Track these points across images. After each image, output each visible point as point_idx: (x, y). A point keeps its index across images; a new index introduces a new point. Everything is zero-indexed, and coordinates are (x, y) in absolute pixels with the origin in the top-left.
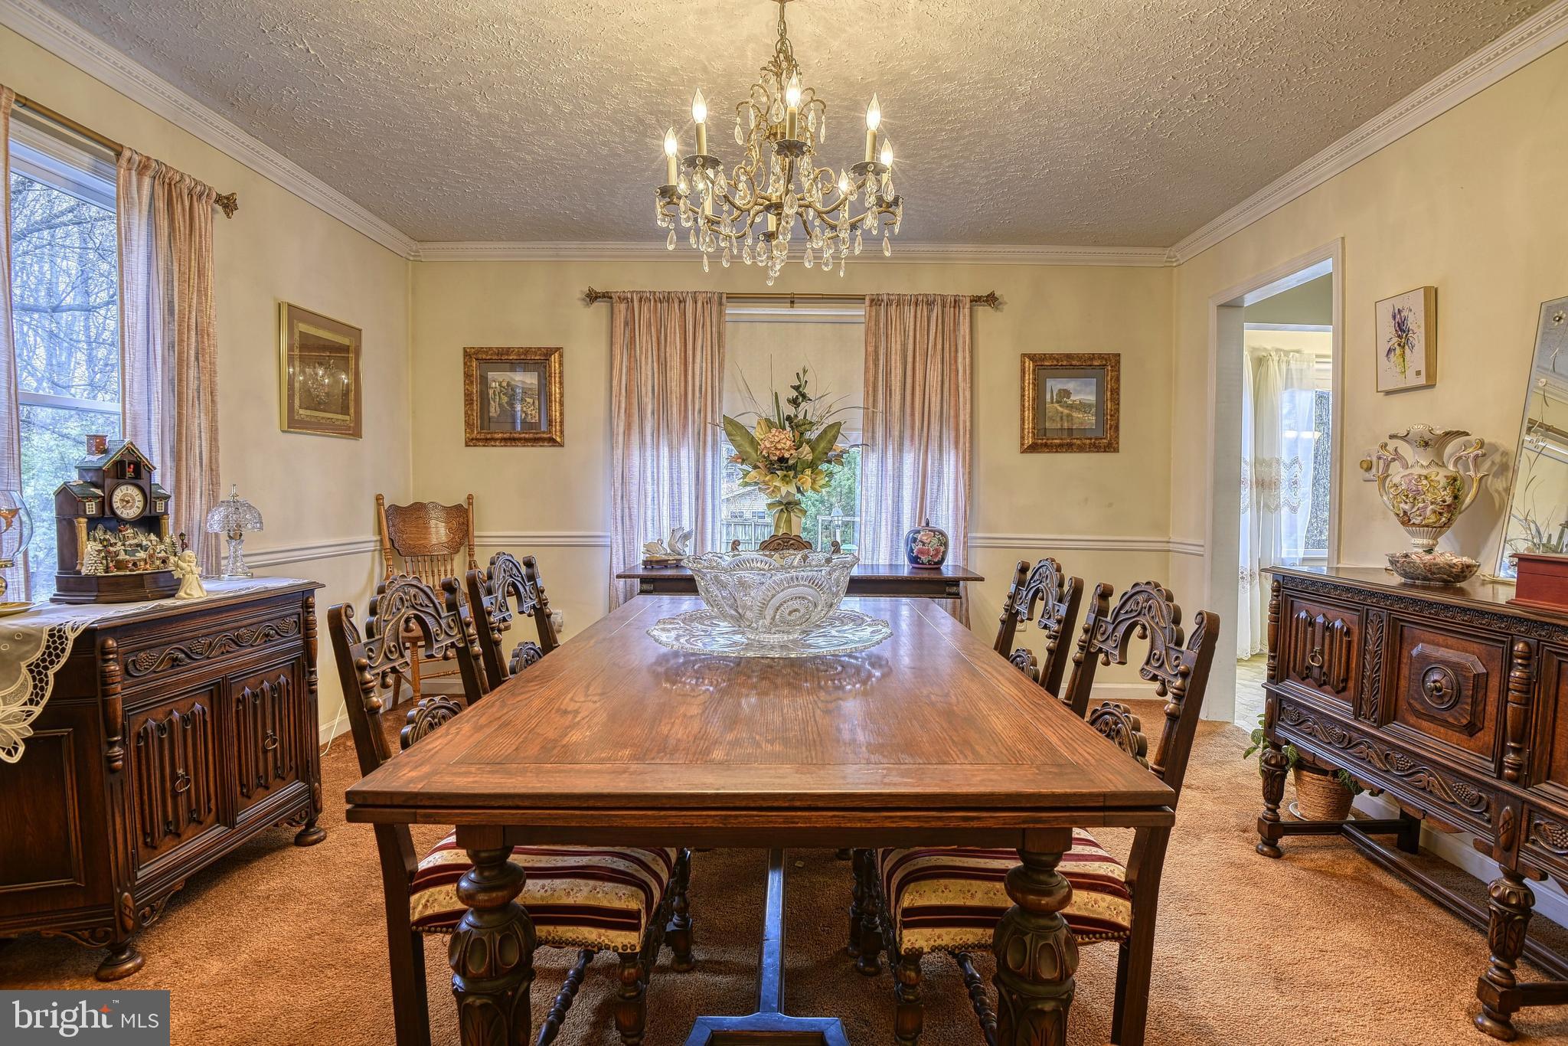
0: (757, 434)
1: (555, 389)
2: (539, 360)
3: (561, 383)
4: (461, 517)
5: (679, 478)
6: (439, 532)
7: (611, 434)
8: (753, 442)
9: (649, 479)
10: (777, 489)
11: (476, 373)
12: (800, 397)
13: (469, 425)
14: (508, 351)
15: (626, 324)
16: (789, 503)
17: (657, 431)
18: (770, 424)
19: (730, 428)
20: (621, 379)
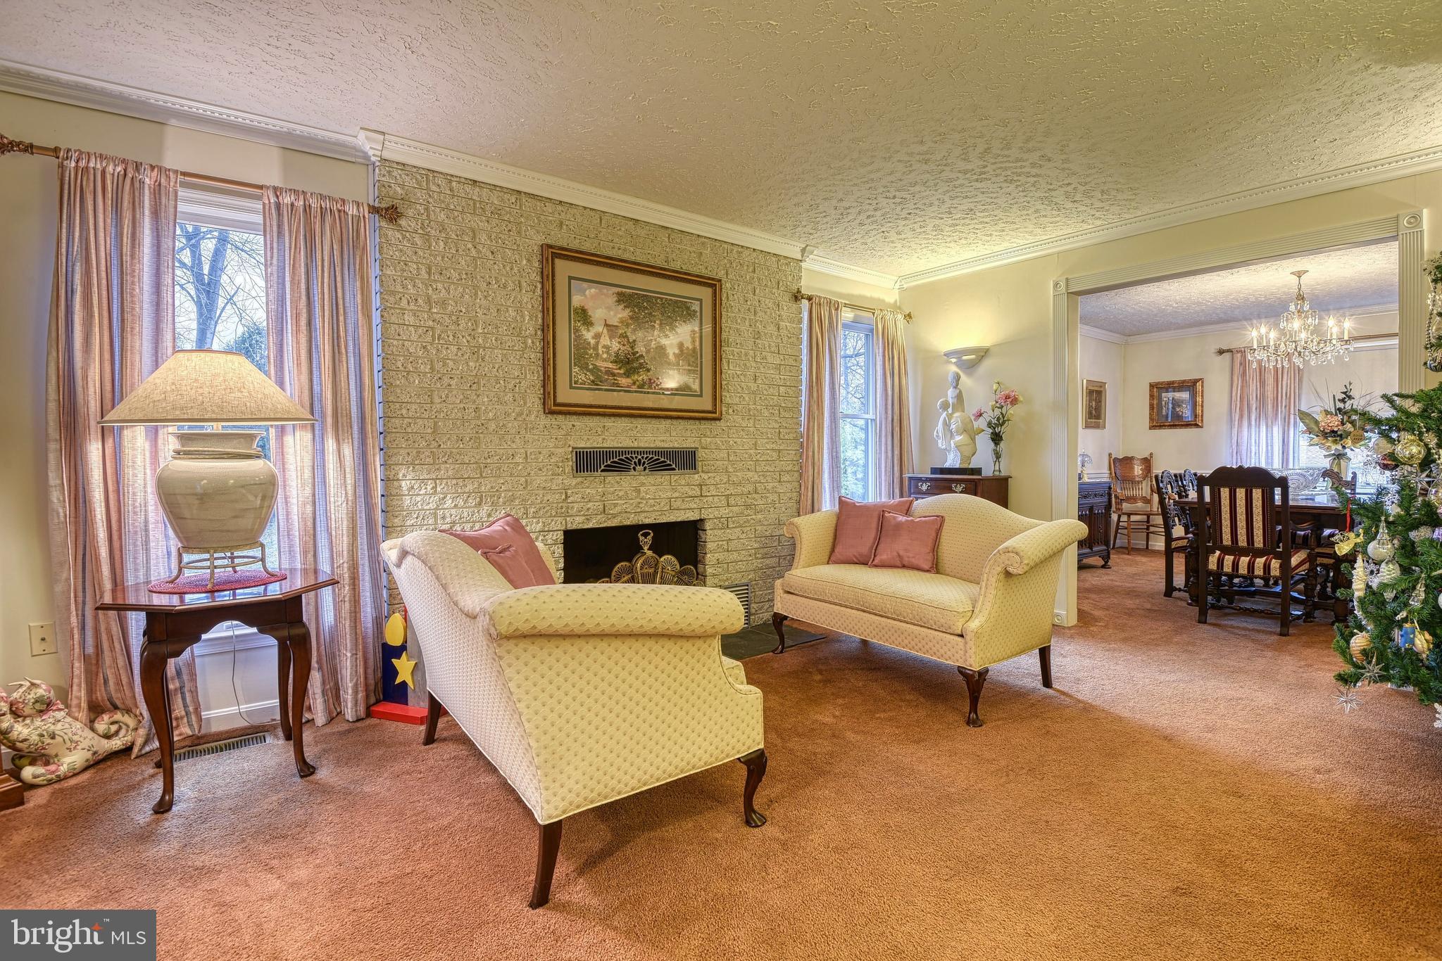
0: (1319, 418)
1: (1199, 399)
2: (1191, 386)
3: (1202, 396)
4: (1147, 462)
5: (1272, 442)
6: (1138, 470)
7: (1231, 420)
8: (1317, 422)
9: (1253, 443)
10: (1329, 448)
11: (1156, 394)
12: (1347, 396)
13: (1151, 419)
14: (1173, 382)
15: (1241, 364)
16: (1340, 455)
17: (1259, 418)
18: (1327, 412)
19: (1302, 416)
20: (1237, 393)
